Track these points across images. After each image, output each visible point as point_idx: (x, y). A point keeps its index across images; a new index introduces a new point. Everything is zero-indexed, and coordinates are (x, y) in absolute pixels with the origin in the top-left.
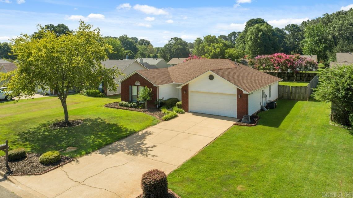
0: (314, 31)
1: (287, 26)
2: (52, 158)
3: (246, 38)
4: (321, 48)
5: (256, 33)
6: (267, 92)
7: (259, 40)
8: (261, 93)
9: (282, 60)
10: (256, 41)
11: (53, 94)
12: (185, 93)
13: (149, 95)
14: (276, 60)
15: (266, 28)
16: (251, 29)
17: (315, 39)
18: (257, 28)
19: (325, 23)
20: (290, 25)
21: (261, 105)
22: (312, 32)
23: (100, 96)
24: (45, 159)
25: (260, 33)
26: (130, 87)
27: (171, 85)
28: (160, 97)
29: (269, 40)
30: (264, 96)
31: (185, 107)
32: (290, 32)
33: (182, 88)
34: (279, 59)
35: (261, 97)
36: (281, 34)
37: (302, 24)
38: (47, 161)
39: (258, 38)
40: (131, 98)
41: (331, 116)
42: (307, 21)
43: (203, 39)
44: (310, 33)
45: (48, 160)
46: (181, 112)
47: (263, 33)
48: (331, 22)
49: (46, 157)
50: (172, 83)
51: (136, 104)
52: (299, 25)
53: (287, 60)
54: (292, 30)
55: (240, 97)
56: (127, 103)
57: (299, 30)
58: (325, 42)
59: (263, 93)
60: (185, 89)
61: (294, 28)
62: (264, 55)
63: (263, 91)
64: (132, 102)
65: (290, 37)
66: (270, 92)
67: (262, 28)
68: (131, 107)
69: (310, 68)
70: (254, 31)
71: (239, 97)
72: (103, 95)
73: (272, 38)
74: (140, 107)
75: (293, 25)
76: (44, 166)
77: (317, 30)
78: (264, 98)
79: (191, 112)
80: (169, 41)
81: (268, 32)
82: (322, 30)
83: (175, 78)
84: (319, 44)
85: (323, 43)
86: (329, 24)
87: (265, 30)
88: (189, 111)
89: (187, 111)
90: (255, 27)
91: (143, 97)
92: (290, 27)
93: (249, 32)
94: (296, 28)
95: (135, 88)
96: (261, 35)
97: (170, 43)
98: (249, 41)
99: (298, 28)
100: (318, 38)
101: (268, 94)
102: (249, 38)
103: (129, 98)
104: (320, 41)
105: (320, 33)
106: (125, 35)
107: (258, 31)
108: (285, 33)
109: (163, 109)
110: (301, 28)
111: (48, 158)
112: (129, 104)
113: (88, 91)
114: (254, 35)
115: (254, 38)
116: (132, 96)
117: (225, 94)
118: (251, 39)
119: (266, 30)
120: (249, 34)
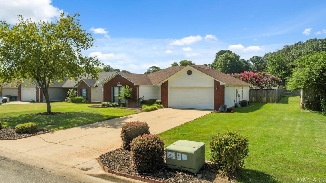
0: (275, 59)
1: (251, 58)
2: (29, 127)
3: (217, 66)
4: (281, 75)
5: (225, 61)
6: (240, 93)
7: (227, 67)
8: (236, 91)
9: (250, 77)
10: (225, 68)
11: (39, 102)
12: (164, 89)
13: (130, 93)
14: (245, 77)
15: (234, 56)
16: (221, 57)
17: (277, 67)
18: (226, 56)
19: (285, 53)
20: (254, 57)
21: (235, 102)
22: (274, 60)
23: (84, 102)
24: (21, 127)
25: (229, 61)
26: (112, 88)
27: (151, 86)
28: (140, 96)
29: (236, 67)
30: (238, 95)
31: (164, 103)
32: (254, 63)
33: (161, 85)
34: (247, 76)
35: (236, 95)
36: (246, 65)
37: (264, 56)
38: (22, 129)
39: (226, 65)
40: (113, 99)
41: (302, 105)
42: (269, 53)
43: (179, 63)
44: (272, 61)
45: (24, 129)
46: (160, 107)
47: (232, 61)
48: (291, 52)
49: (22, 126)
50: (152, 85)
51: (117, 103)
52: (262, 57)
53: (253, 77)
54: (256, 61)
55: (218, 88)
56: (109, 103)
57: (261, 61)
58: (285, 70)
59: (237, 92)
60: (165, 86)
61: (257, 60)
62: (234, 73)
63: (237, 90)
64: (114, 102)
65: (254, 68)
66: (242, 94)
67: (231, 56)
68: (113, 106)
69: (275, 84)
70: (224, 58)
71: (216, 89)
72: (87, 102)
73: (239, 65)
74: (122, 106)
75: (257, 57)
76: (20, 134)
77: (278, 59)
78: (237, 96)
79: (170, 108)
80: (148, 69)
81: (236, 60)
82: (283, 59)
83: (155, 81)
84: (280, 71)
85: (283, 70)
86: (288, 54)
87: (233, 58)
88: (168, 107)
89: (166, 106)
90: (225, 55)
91: (124, 95)
92: (254, 59)
93: (219, 60)
94: (259, 60)
95: (116, 90)
96: (230, 62)
97: (149, 72)
98: (219, 67)
99: (261, 59)
100: (279, 66)
101: (241, 94)
102: (219, 65)
103: (111, 99)
104: (281, 68)
105: (281, 62)
106: (108, 66)
107: (227, 58)
108: (250, 64)
109: (143, 106)
110: (263, 60)
111: (24, 127)
112: (111, 104)
113: (73, 98)
114: (223, 62)
115: (224, 65)
116: (114, 97)
117: (203, 88)
118: (221, 65)
119: (235, 58)
120: (219, 62)
